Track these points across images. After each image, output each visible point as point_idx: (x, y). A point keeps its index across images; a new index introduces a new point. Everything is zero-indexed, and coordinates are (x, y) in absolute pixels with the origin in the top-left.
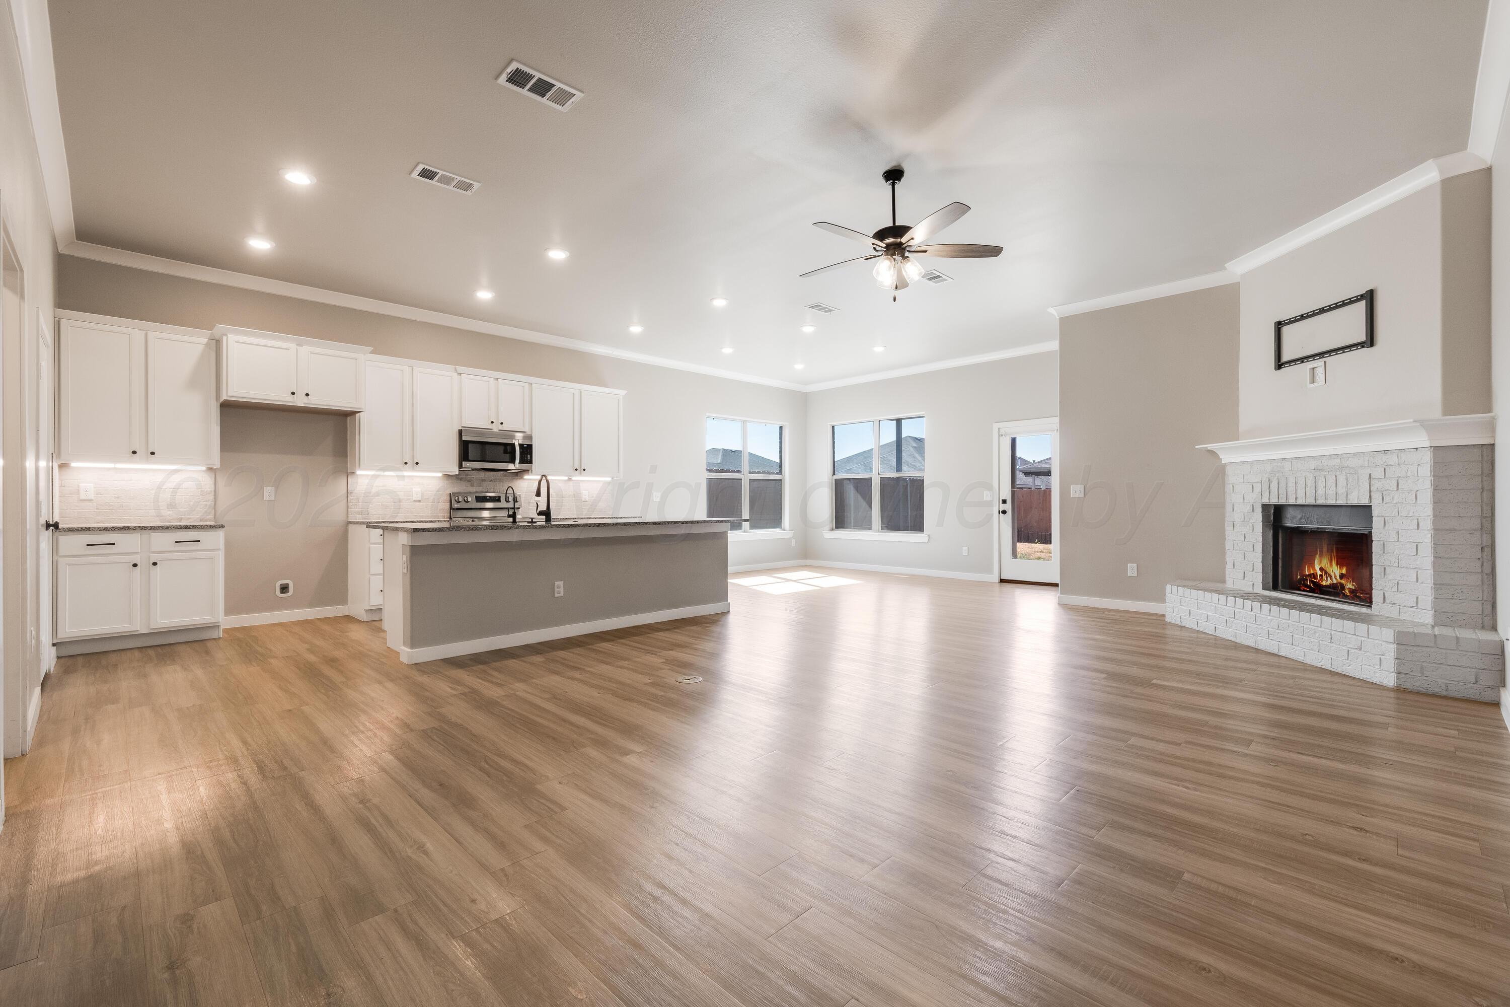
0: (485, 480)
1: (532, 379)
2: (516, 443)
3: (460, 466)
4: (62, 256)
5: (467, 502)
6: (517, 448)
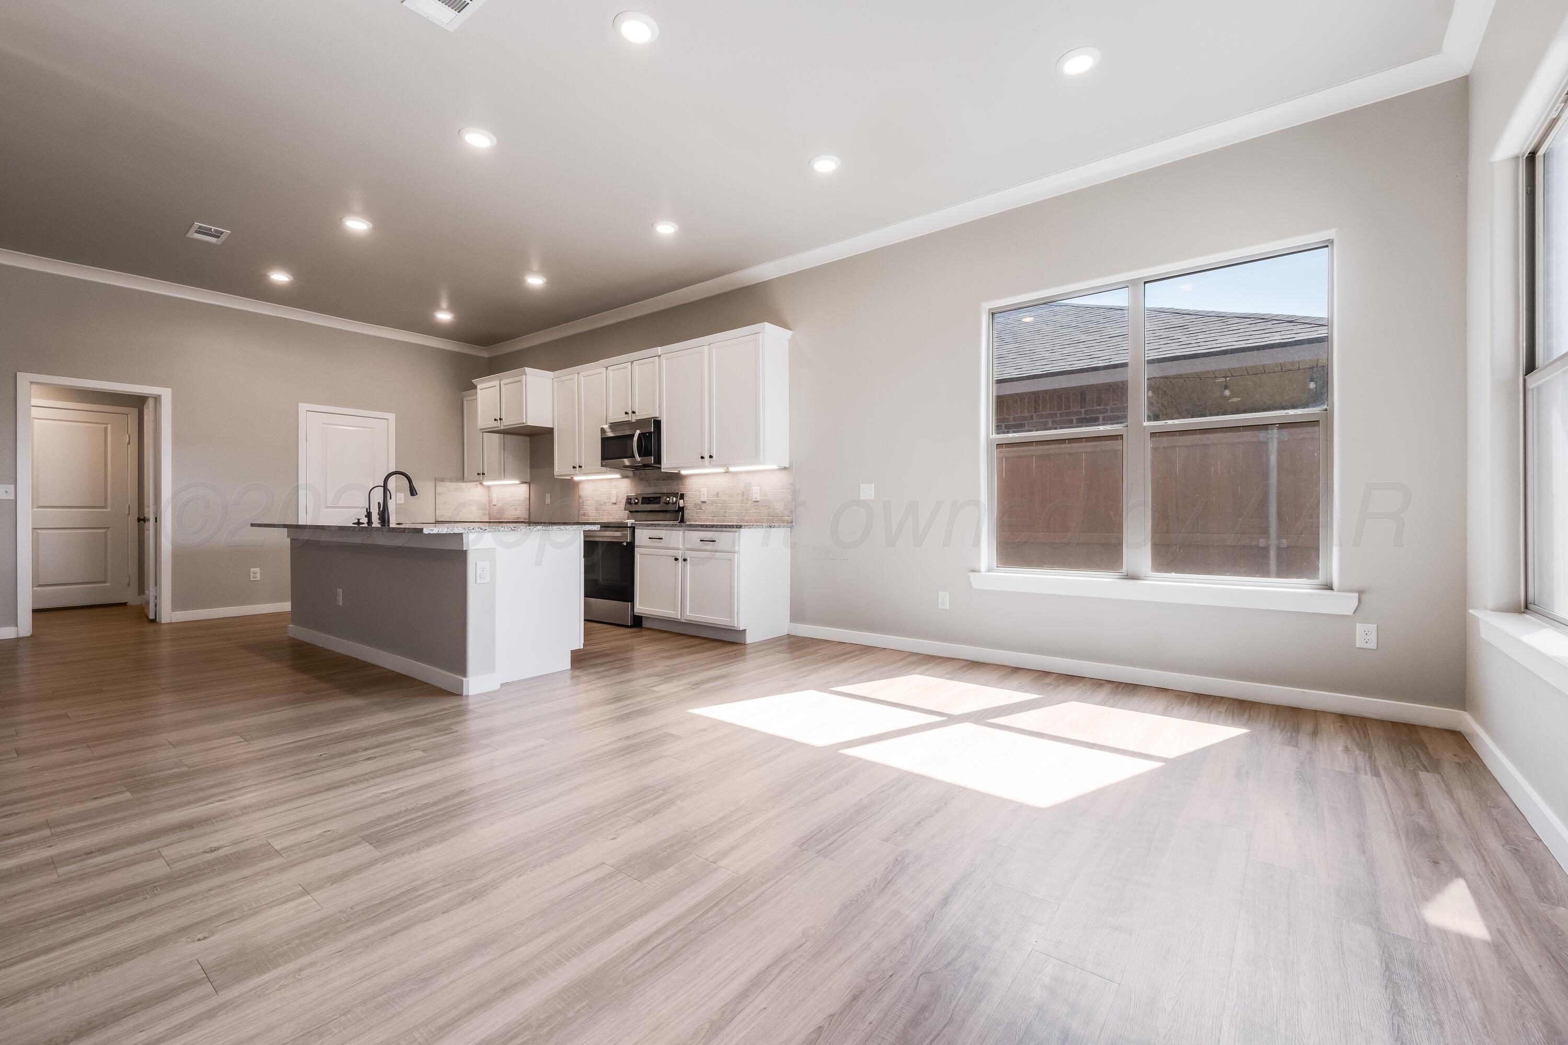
0: (649, 479)
1: (659, 350)
2: (638, 432)
3: (602, 466)
4: (490, 359)
5: (636, 503)
6: (635, 438)
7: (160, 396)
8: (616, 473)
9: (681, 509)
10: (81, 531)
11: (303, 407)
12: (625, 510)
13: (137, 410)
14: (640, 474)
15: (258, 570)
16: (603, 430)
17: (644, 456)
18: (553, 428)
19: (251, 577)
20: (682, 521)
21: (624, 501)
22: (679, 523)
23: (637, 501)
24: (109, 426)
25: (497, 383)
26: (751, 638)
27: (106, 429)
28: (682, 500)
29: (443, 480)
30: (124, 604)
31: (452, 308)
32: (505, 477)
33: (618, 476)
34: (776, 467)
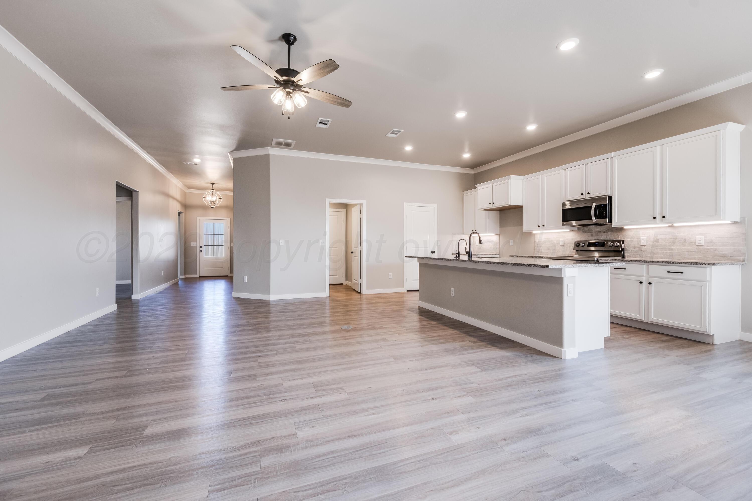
0: (600, 232)
1: (613, 154)
2: (594, 205)
3: (563, 225)
4: (474, 174)
5: (583, 246)
6: (593, 209)
7: (362, 204)
8: (566, 229)
9: (623, 250)
10: (334, 256)
11: (406, 204)
12: (574, 250)
13: (345, 210)
14: (584, 229)
15: (391, 274)
16: (564, 205)
17: (598, 219)
18: (523, 206)
19: (389, 277)
20: (624, 257)
21: (573, 245)
22: (622, 258)
23: (584, 245)
24: (338, 217)
25: (491, 185)
26: (717, 341)
27: (337, 217)
28: (624, 244)
29: (455, 234)
30: (342, 284)
31: (471, 150)
32: (488, 232)
33: (568, 230)
34: (729, 222)
